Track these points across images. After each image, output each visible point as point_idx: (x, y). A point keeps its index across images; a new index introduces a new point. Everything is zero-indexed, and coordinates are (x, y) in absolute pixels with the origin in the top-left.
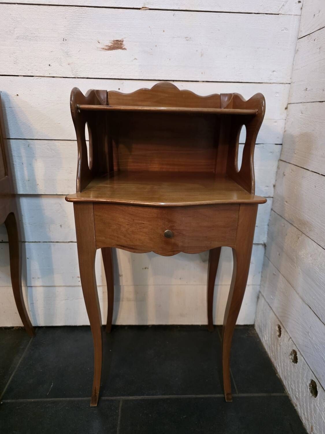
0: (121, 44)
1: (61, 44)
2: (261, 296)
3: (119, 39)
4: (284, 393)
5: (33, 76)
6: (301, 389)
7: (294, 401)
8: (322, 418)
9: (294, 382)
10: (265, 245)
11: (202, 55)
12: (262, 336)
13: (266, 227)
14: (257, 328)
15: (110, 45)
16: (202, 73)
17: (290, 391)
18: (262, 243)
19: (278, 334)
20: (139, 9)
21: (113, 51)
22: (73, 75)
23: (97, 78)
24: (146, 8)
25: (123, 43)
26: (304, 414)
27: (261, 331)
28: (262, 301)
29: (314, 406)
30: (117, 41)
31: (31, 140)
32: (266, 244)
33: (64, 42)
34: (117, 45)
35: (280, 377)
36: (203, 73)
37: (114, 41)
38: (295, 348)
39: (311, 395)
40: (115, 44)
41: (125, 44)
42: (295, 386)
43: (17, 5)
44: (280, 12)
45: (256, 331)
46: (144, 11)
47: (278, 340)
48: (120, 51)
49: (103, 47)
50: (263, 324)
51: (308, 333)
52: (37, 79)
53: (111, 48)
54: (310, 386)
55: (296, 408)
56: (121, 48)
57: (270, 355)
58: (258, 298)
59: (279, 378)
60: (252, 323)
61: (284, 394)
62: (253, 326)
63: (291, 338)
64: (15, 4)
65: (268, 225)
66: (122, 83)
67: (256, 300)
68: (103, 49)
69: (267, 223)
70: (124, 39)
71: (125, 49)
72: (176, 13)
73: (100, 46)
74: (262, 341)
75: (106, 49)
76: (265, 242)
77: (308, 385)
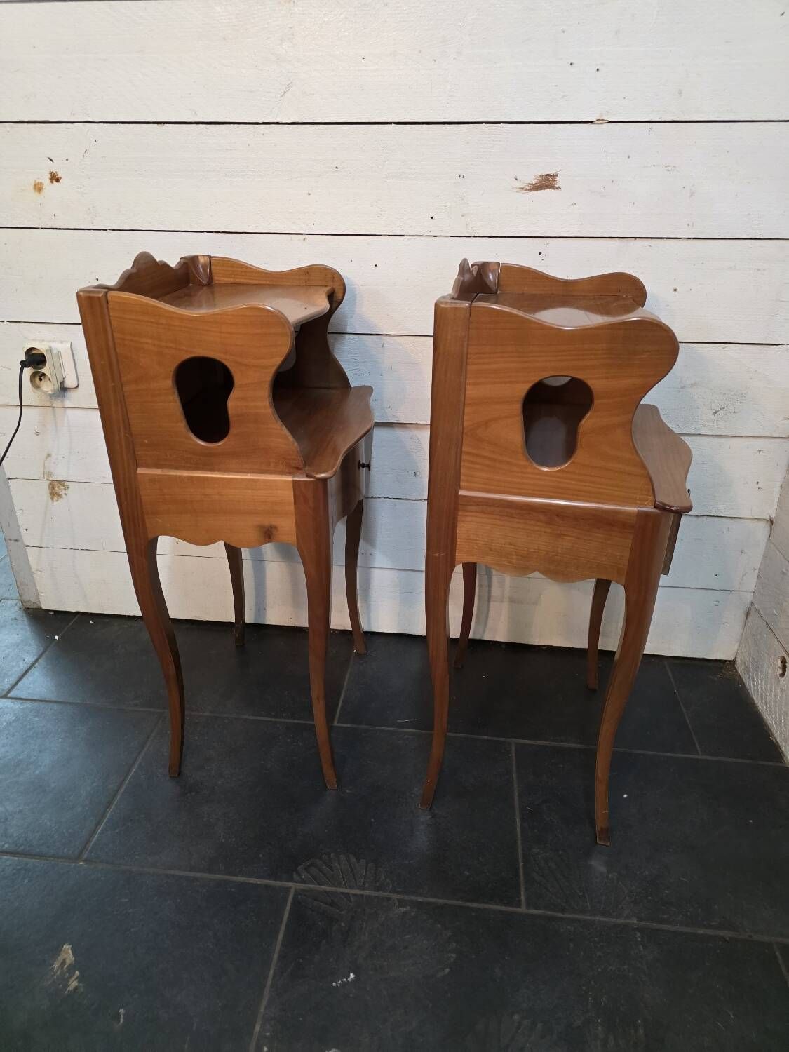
0: (554, 181)
1: (455, 183)
2: (753, 612)
3: (551, 172)
4: (781, 762)
5: (403, 236)
10: (771, 522)
11: (692, 195)
12: (749, 678)
13: (777, 489)
14: (740, 668)
15: (534, 182)
16: (688, 225)
18: (768, 518)
19: (780, 672)
20: (591, 122)
21: (539, 191)
22: (468, 232)
23: (505, 237)
24: (603, 120)
25: (557, 179)
27: (747, 670)
28: (754, 618)
30: (546, 175)
31: (387, 337)
32: (774, 521)
33: (459, 181)
34: (547, 182)
35: (776, 740)
36: (691, 225)
37: (542, 176)
40: (542, 180)
41: (560, 181)
43: (393, 125)
45: (737, 671)
46: (600, 125)
47: (779, 681)
48: (549, 191)
49: (522, 187)
50: (753, 658)
53: (535, 188)
56: (552, 187)
57: (760, 708)
58: (748, 614)
59: (774, 740)
60: (732, 658)
62: (732, 663)
64: (390, 123)
65: (781, 487)
66: (547, 244)
67: (743, 617)
68: (522, 189)
69: (779, 484)
70: (560, 173)
71: (558, 188)
72: (654, 128)
73: (519, 184)
74: (748, 687)
75: (527, 190)
76: (773, 516)
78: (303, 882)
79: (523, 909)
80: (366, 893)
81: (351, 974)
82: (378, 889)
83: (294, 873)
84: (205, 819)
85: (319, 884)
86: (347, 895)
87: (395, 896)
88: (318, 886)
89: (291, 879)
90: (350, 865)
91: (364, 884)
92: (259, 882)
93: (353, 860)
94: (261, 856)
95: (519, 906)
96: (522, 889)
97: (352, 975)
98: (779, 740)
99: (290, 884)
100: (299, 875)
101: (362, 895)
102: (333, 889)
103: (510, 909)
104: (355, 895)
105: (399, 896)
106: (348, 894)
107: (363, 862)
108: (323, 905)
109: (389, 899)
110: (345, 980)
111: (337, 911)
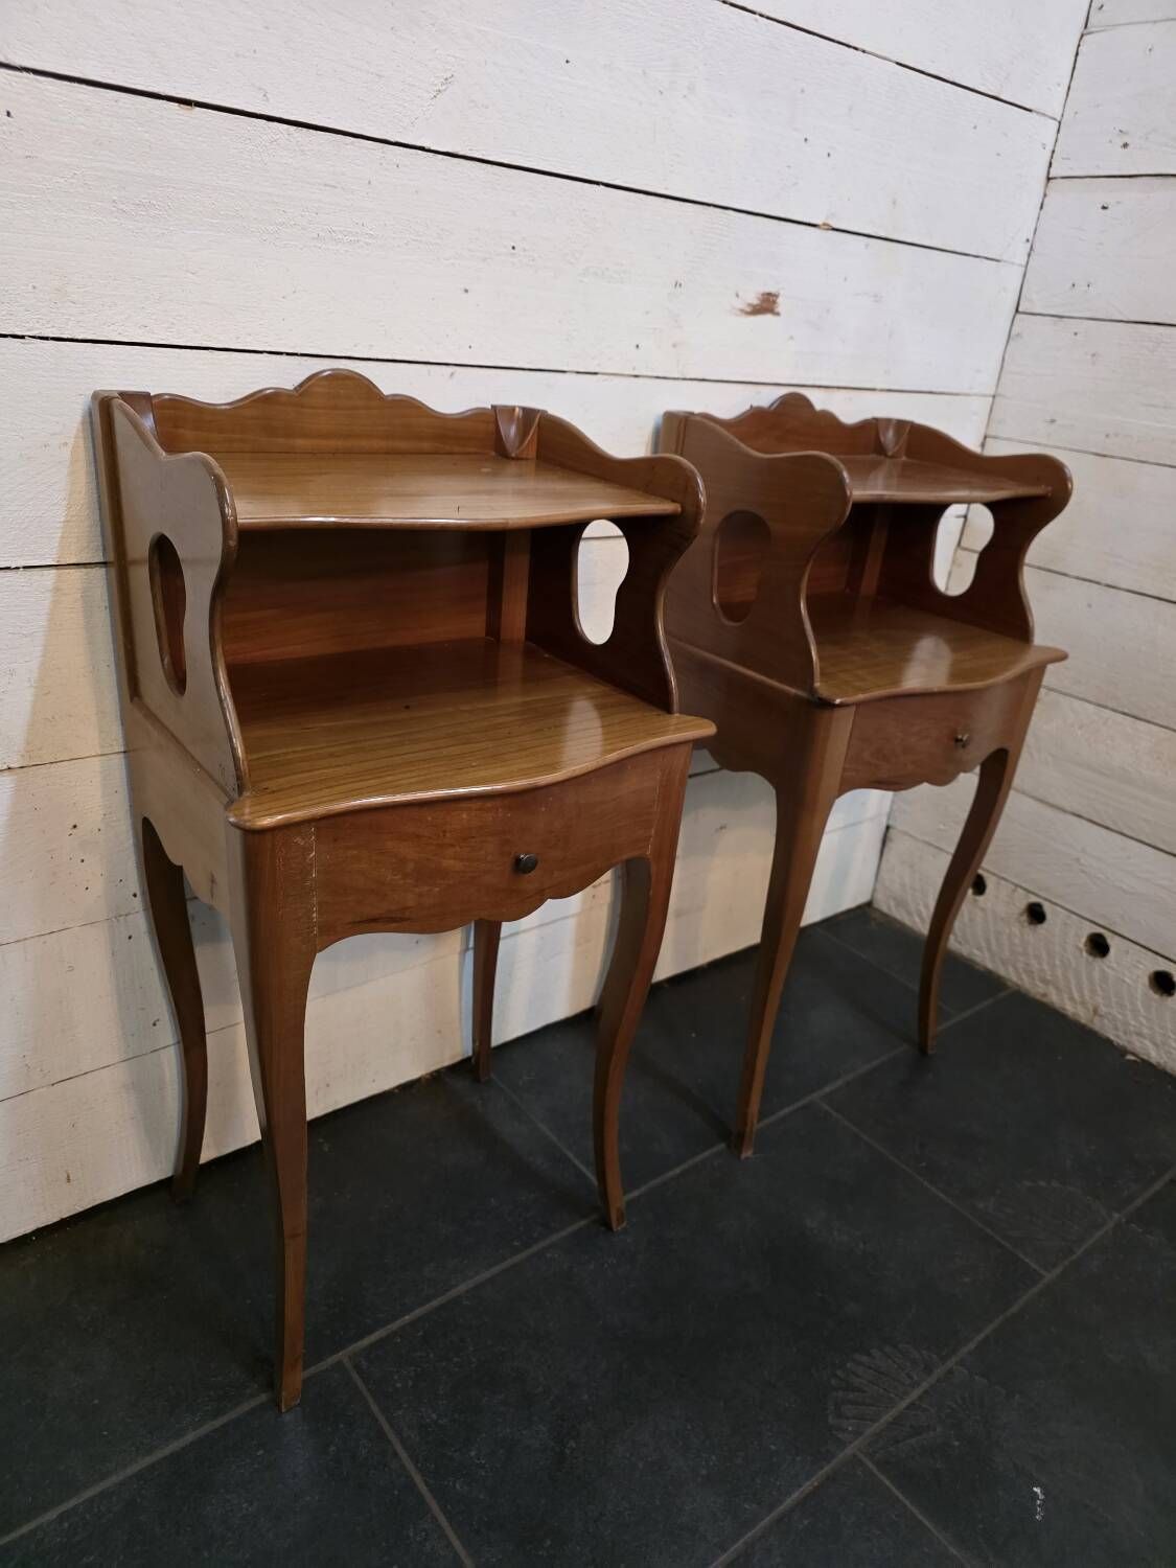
0: (774, 302)
1: (670, 294)
2: (895, 836)
3: (773, 290)
6: (1062, 961)
7: (1036, 988)
8: (1124, 981)
9: (1038, 957)
14: (883, 905)
15: (755, 302)
16: (885, 373)
17: (1022, 979)
20: (817, 226)
21: (759, 316)
22: (677, 371)
24: (827, 225)
25: (778, 300)
26: (1072, 999)
27: (902, 904)
28: (901, 844)
29: (1103, 971)
30: (768, 294)
33: (675, 290)
34: (766, 305)
37: (763, 295)
38: (1034, 899)
39: (1091, 958)
40: (763, 301)
42: (1040, 964)
43: (602, 187)
44: (1005, 258)
45: (882, 912)
46: (824, 232)
47: (976, 901)
48: (768, 317)
49: (743, 308)
50: (912, 889)
51: (1078, 860)
52: (606, 380)
53: (755, 311)
54: (1086, 945)
55: (1045, 1000)
56: (772, 311)
58: (884, 839)
60: (863, 899)
61: (1002, 995)
62: (869, 904)
63: (1017, 886)
64: (597, 183)
66: (759, 393)
67: (877, 845)
68: (742, 311)
70: (782, 292)
71: (778, 314)
73: (740, 304)
74: (910, 923)
75: (747, 313)
77: (1081, 945)
78: (858, 1433)
79: (1049, 1276)
80: (925, 1385)
81: (1035, 1489)
82: (928, 1370)
83: (834, 1432)
84: (641, 1465)
85: (873, 1421)
86: (912, 1406)
87: (951, 1363)
88: (877, 1424)
89: (842, 1445)
90: (870, 1368)
91: (910, 1377)
92: (814, 1482)
93: (864, 1359)
94: (773, 1447)
95: (1042, 1277)
96: (1022, 1256)
97: (1037, 1490)
98: (990, 966)
99: (849, 1451)
100: (845, 1430)
101: (926, 1392)
102: (893, 1413)
103: (1040, 1286)
104: (920, 1398)
105: (954, 1359)
106: (913, 1404)
107: (875, 1352)
108: (913, 1441)
109: (950, 1372)
110: (1039, 1502)
111: (932, 1433)
